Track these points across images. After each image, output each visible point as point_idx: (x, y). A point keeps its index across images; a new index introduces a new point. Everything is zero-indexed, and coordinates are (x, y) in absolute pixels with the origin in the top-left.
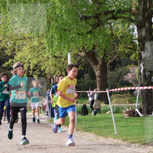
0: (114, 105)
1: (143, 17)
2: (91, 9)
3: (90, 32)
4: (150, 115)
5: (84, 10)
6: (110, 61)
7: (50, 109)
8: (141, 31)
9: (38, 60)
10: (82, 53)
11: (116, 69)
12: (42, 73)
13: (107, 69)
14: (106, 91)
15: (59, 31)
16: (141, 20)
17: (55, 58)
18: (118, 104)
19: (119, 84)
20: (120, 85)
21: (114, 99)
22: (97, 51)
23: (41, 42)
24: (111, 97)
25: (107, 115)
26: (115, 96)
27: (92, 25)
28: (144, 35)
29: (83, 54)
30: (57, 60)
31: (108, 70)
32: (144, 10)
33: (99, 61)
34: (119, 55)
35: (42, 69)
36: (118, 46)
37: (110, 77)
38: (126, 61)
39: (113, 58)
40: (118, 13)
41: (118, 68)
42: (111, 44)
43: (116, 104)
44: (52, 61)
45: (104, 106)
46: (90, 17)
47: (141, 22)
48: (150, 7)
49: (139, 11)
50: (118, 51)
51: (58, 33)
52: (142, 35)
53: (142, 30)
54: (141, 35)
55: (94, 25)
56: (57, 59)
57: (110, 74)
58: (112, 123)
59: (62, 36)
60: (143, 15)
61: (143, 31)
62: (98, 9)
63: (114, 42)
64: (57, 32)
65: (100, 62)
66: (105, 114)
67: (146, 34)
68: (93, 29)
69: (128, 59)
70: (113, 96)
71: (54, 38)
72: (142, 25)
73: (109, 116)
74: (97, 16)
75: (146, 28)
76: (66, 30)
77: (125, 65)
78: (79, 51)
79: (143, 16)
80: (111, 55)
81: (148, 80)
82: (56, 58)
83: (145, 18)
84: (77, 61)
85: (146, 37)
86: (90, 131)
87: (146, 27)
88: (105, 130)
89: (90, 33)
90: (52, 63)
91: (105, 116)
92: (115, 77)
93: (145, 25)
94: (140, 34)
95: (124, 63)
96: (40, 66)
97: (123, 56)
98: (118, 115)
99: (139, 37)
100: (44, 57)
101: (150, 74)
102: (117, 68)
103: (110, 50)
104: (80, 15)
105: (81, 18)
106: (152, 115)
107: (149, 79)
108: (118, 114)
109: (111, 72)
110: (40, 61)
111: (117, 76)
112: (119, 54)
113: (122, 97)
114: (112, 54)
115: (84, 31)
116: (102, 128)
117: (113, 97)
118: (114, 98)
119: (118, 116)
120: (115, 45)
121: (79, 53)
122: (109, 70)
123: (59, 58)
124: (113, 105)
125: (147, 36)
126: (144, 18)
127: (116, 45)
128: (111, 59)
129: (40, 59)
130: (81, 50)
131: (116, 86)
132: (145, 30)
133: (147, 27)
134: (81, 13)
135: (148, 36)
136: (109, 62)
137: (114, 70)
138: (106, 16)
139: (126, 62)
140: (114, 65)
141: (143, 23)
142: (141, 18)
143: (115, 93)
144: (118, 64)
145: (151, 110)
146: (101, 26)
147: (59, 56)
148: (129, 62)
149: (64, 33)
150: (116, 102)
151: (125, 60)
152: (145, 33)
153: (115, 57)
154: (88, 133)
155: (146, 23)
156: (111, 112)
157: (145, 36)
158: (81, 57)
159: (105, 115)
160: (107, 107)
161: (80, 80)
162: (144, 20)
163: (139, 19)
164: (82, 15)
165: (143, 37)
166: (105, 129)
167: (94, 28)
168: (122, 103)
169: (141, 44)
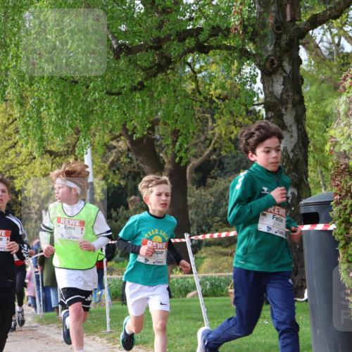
0: (206, 275)
1: (275, 45)
2: (140, 26)
3: (141, 87)
4: (298, 299)
5: (123, 28)
6: (195, 162)
7: (41, 290)
8: (273, 82)
9: (6, 162)
10: (120, 143)
11: (210, 181)
12: (18, 197)
13: (188, 182)
14: (183, 240)
15: (58, 84)
16: (270, 53)
17: (51, 156)
18: (216, 272)
19: (220, 221)
20: (220, 223)
21: (206, 259)
22: (160, 135)
23: (11, 115)
24: (198, 255)
25: (188, 301)
26: (209, 252)
27: (144, 69)
28: (280, 92)
29: (123, 144)
30: (55, 160)
31: (189, 185)
32: (278, 28)
33: (166, 161)
34: (216, 146)
35: (18, 187)
36: (214, 121)
37: (195, 202)
38: (235, 160)
39: (202, 152)
40: (211, 36)
41: (216, 179)
42: (196, 117)
43: (212, 272)
44: (41, 164)
45: (182, 278)
46: (139, 49)
47: (272, 57)
48: (293, 20)
49: (265, 31)
50: (214, 134)
51: (56, 91)
52: (275, 93)
53: (275, 80)
54: (272, 93)
55: (151, 68)
56: (55, 158)
57: (195, 194)
58: (200, 322)
59: (68, 99)
60: (277, 40)
61: (277, 81)
62: (160, 27)
63: (204, 112)
64: (54, 89)
65: (168, 166)
66: (184, 299)
67: (285, 90)
68: (146, 79)
69: (240, 155)
70: (203, 252)
71: (47, 105)
72: (274, 66)
73: (194, 304)
74: (157, 45)
75: (284, 74)
76: (76, 82)
77: (233, 171)
78: (112, 137)
79: (277, 44)
80: (196, 145)
81: (293, 209)
82: (53, 157)
83: (280, 48)
84: (108, 163)
85: (285, 96)
86: (144, 343)
87: (285, 72)
88: (184, 340)
89: (140, 90)
90: (44, 168)
91: (183, 304)
92: (208, 203)
93: (281, 66)
94: (270, 89)
95: (231, 167)
96: (12, 178)
97: (227, 149)
98: (217, 300)
99: (266, 97)
100: (20, 153)
101: (296, 193)
102: (212, 178)
103: (194, 133)
104: (113, 42)
105: (114, 50)
106: (304, 299)
107: (293, 205)
108: (216, 298)
109: (197, 189)
110: (12, 165)
111: (213, 200)
112: (216, 142)
113: (226, 254)
114: (200, 142)
115: (124, 84)
116: (175, 335)
117: (204, 255)
118: (204, 258)
119: (217, 304)
120: (207, 119)
121: (114, 143)
122: (193, 185)
123: (61, 156)
124: (203, 275)
125: (288, 96)
126: (278, 49)
127: (210, 120)
128: (195, 156)
129: (9, 159)
130: (118, 134)
131: (211, 226)
132: (282, 80)
133: (288, 72)
134: (114, 38)
135: (291, 94)
136: (191, 165)
137: (205, 186)
138: (181, 44)
139: (236, 164)
140: (205, 172)
141: (276, 62)
142: (270, 48)
143: (209, 244)
144: (216, 168)
145: (300, 285)
146: (169, 71)
147: (61, 150)
148: (245, 164)
149: (72, 91)
150: (212, 268)
151: (234, 157)
152: (282, 87)
153: (207, 152)
154: (139, 348)
155: (284, 60)
156: (197, 294)
157: (282, 94)
158: (120, 152)
159: (183, 301)
160: (188, 282)
161: (118, 213)
162: (278, 54)
163: (267, 51)
164: (117, 43)
165: (276, 98)
166: (183, 337)
167: (151, 77)
168: (226, 268)
169: (272, 117)
